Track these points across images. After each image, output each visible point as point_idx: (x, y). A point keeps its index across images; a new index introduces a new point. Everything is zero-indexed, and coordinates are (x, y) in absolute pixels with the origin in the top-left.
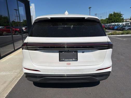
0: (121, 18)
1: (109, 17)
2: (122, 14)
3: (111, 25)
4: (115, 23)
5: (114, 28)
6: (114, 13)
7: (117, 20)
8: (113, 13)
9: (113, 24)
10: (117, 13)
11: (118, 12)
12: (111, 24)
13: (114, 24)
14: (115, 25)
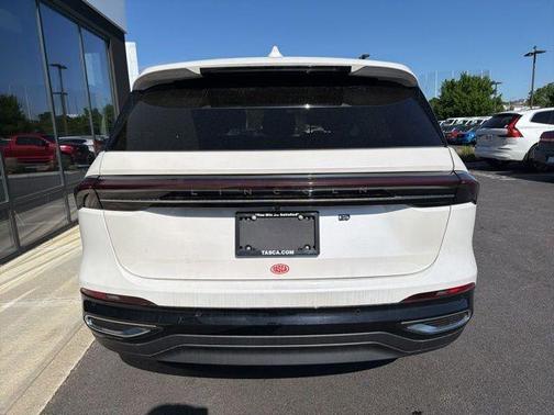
0: (492, 96)
1: (443, 94)
2: (493, 83)
3: (451, 128)
4: (469, 119)
5: (463, 136)
6: (464, 77)
7: (476, 107)
8: (458, 79)
9: (460, 120)
10: (476, 79)
11: (477, 75)
12: (451, 121)
13: (465, 122)
14: (469, 126)
